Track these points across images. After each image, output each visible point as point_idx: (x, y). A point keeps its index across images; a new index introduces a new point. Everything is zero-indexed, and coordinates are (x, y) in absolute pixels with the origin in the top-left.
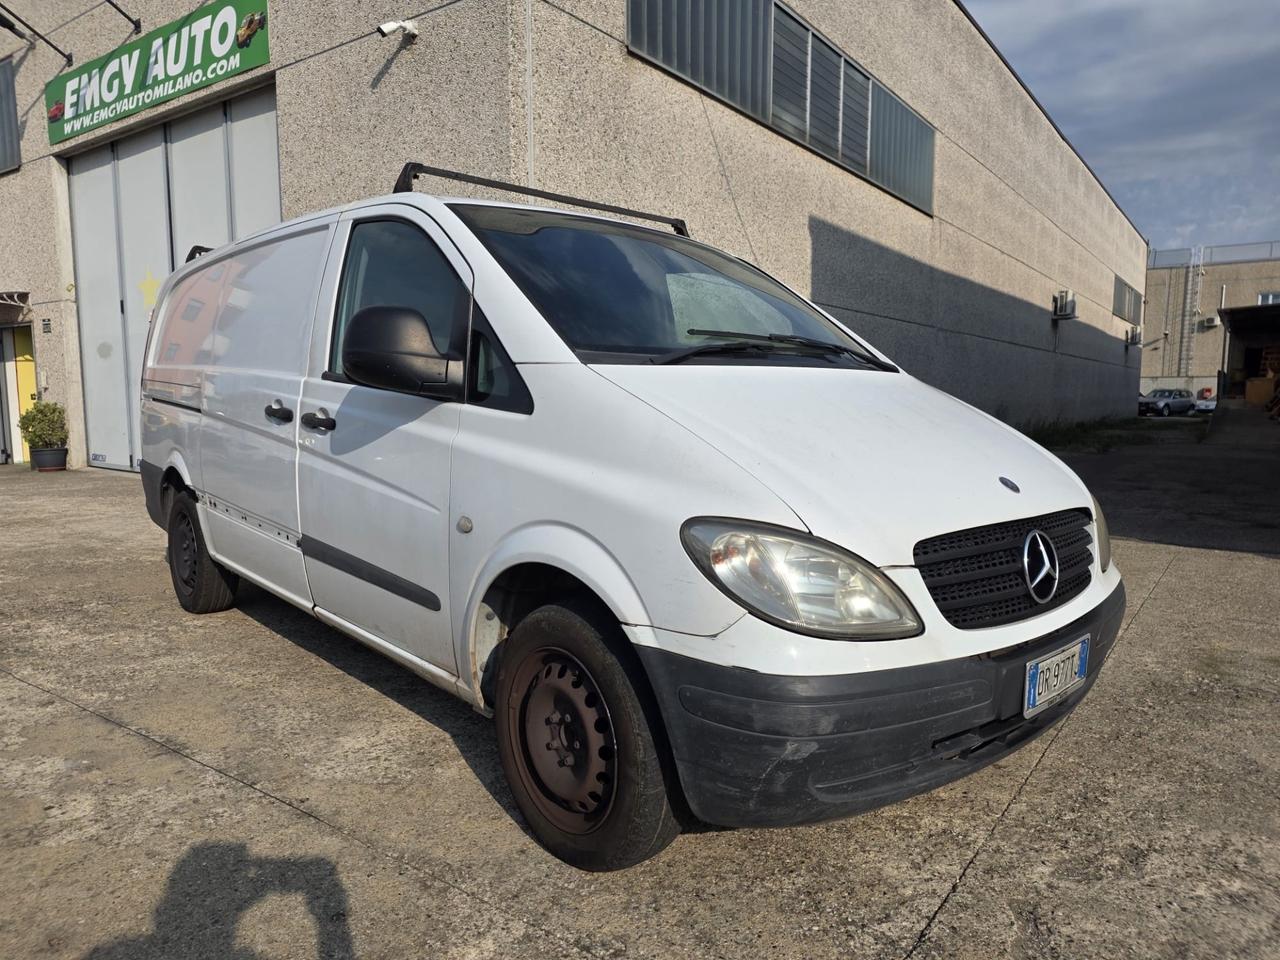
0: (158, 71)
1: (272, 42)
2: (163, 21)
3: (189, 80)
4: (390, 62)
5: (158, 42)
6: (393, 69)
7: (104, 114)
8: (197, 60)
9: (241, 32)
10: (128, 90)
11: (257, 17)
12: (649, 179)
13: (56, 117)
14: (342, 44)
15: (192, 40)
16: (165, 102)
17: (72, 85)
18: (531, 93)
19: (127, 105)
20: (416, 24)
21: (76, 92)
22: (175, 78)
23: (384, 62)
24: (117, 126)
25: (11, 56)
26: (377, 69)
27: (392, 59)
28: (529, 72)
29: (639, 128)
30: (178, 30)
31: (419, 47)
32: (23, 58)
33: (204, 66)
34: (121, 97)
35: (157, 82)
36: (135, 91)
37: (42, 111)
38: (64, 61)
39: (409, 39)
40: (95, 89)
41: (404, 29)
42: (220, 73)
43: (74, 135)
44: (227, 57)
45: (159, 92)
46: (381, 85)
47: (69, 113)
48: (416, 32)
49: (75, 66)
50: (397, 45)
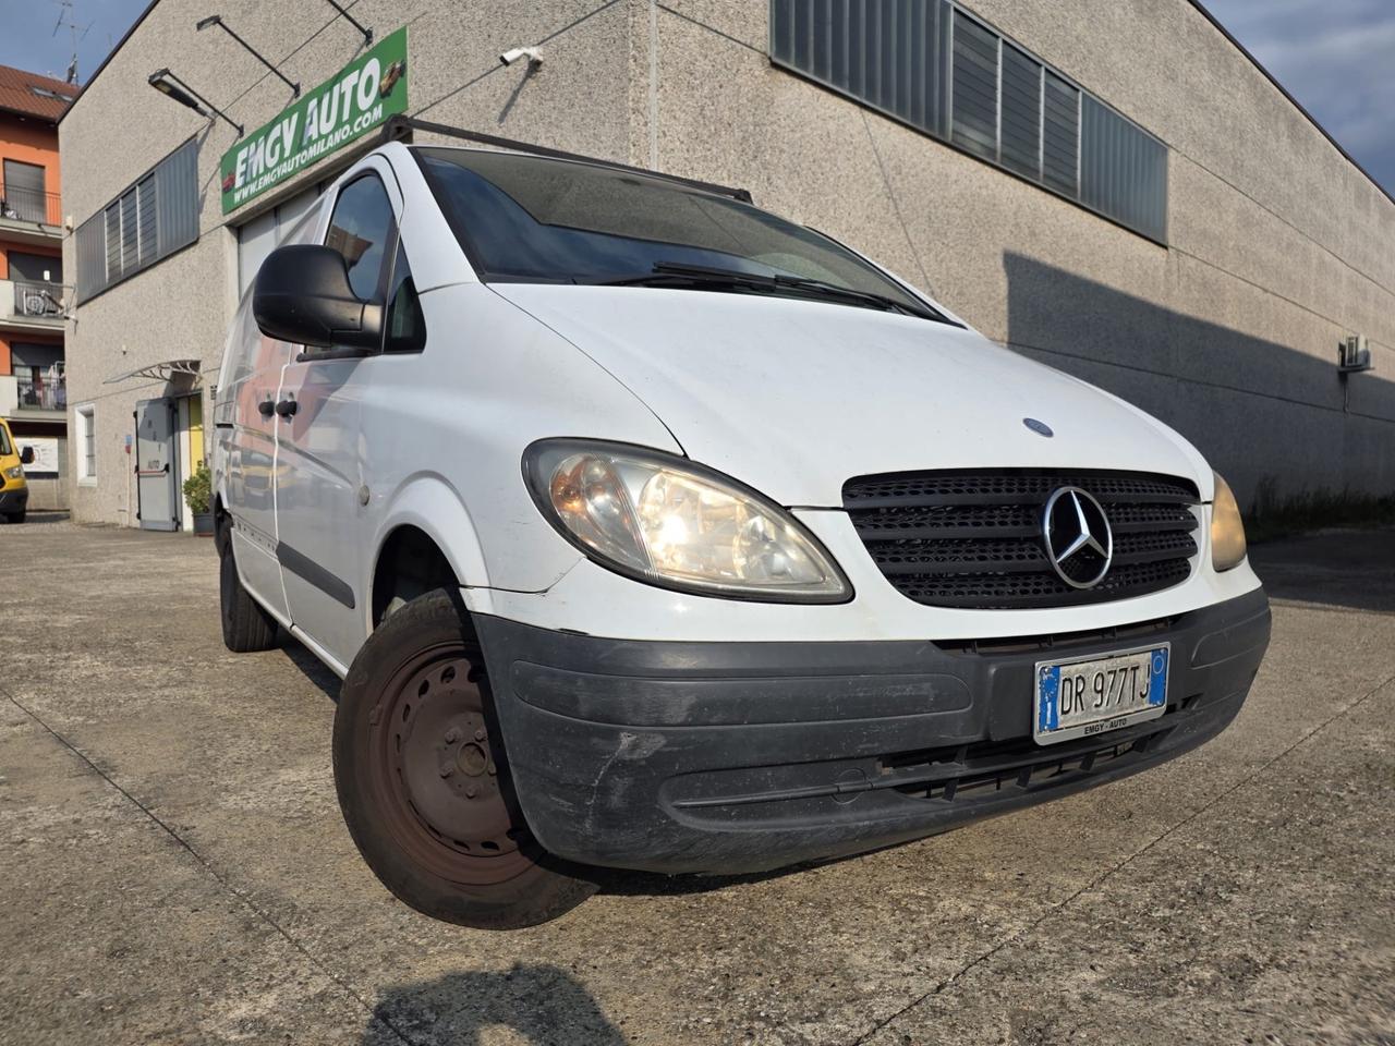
0: (313, 132)
1: (411, 88)
2: (318, 82)
3: (340, 136)
4: (516, 93)
5: (314, 102)
6: (519, 99)
7: (268, 179)
8: (346, 116)
9: (384, 82)
10: (287, 154)
11: (398, 66)
12: (796, 202)
13: (228, 188)
14: (473, 81)
15: (342, 96)
16: (317, 161)
17: (242, 155)
18: (654, 110)
19: (286, 168)
20: (541, 51)
21: (245, 161)
22: (326, 136)
23: (510, 93)
24: (277, 190)
25: (196, 135)
26: (504, 102)
27: (519, 90)
28: (653, 87)
29: (785, 147)
30: (331, 90)
31: (544, 73)
32: (205, 135)
33: (351, 121)
34: (281, 160)
35: (311, 142)
36: (293, 154)
37: (218, 183)
38: (237, 133)
39: (535, 66)
40: (260, 156)
41: (529, 56)
42: (365, 125)
43: (243, 202)
44: (370, 109)
45: (313, 152)
46: (508, 117)
47: (239, 182)
48: (541, 59)
49: (246, 135)
50: (523, 74)
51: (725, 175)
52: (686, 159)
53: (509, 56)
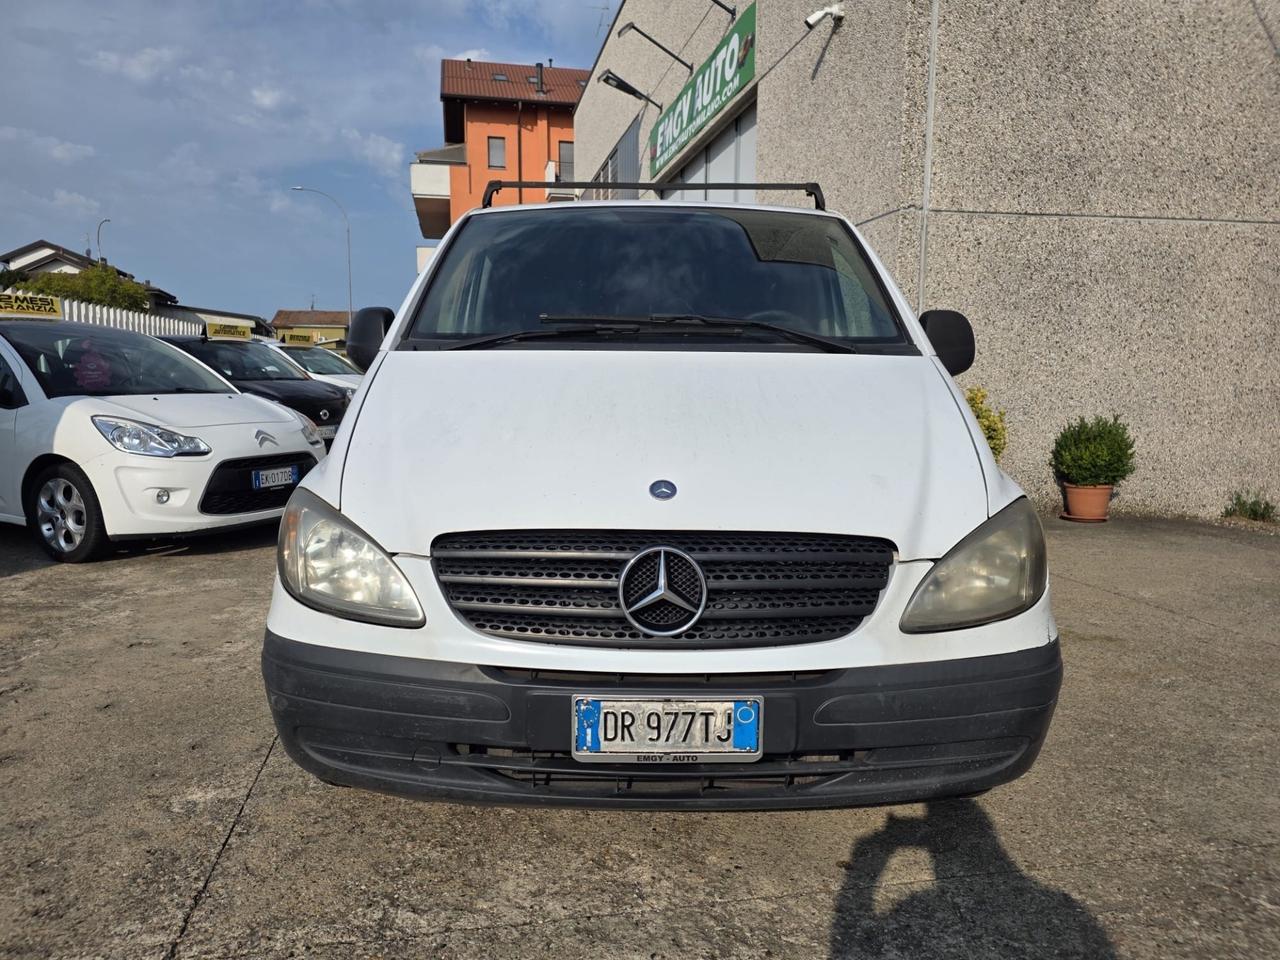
0: (698, 105)
1: (758, 56)
2: (704, 60)
3: (715, 106)
4: (824, 49)
5: (701, 77)
6: (827, 56)
7: (674, 148)
8: (718, 88)
9: (741, 54)
10: (684, 126)
11: (750, 38)
13: (653, 158)
14: (797, 44)
15: (716, 70)
16: (700, 130)
17: (661, 129)
18: (935, 48)
19: (684, 138)
20: (843, 6)
21: (663, 134)
22: (706, 107)
23: (821, 50)
24: (679, 156)
25: (638, 115)
26: (816, 60)
27: (827, 46)
28: (935, 24)
30: (710, 66)
31: (845, 28)
32: (643, 114)
33: (720, 93)
34: (682, 130)
35: (699, 113)
36: (688, 125)
37: (648, 154)
38: (658, 110)
39: (838, 20)
40: (670, 129)
41: (831, 14)
42: (729, 94)
43: (661, 168)
44: (732, 80)
45: (699, 121)
46: (818, 75)
47: (658, 154)
48: (842, 14)
49: (664, 111)
50: (830, 30)
51: (1022, 96)
52: (971, 90)
53: (812, 20)
